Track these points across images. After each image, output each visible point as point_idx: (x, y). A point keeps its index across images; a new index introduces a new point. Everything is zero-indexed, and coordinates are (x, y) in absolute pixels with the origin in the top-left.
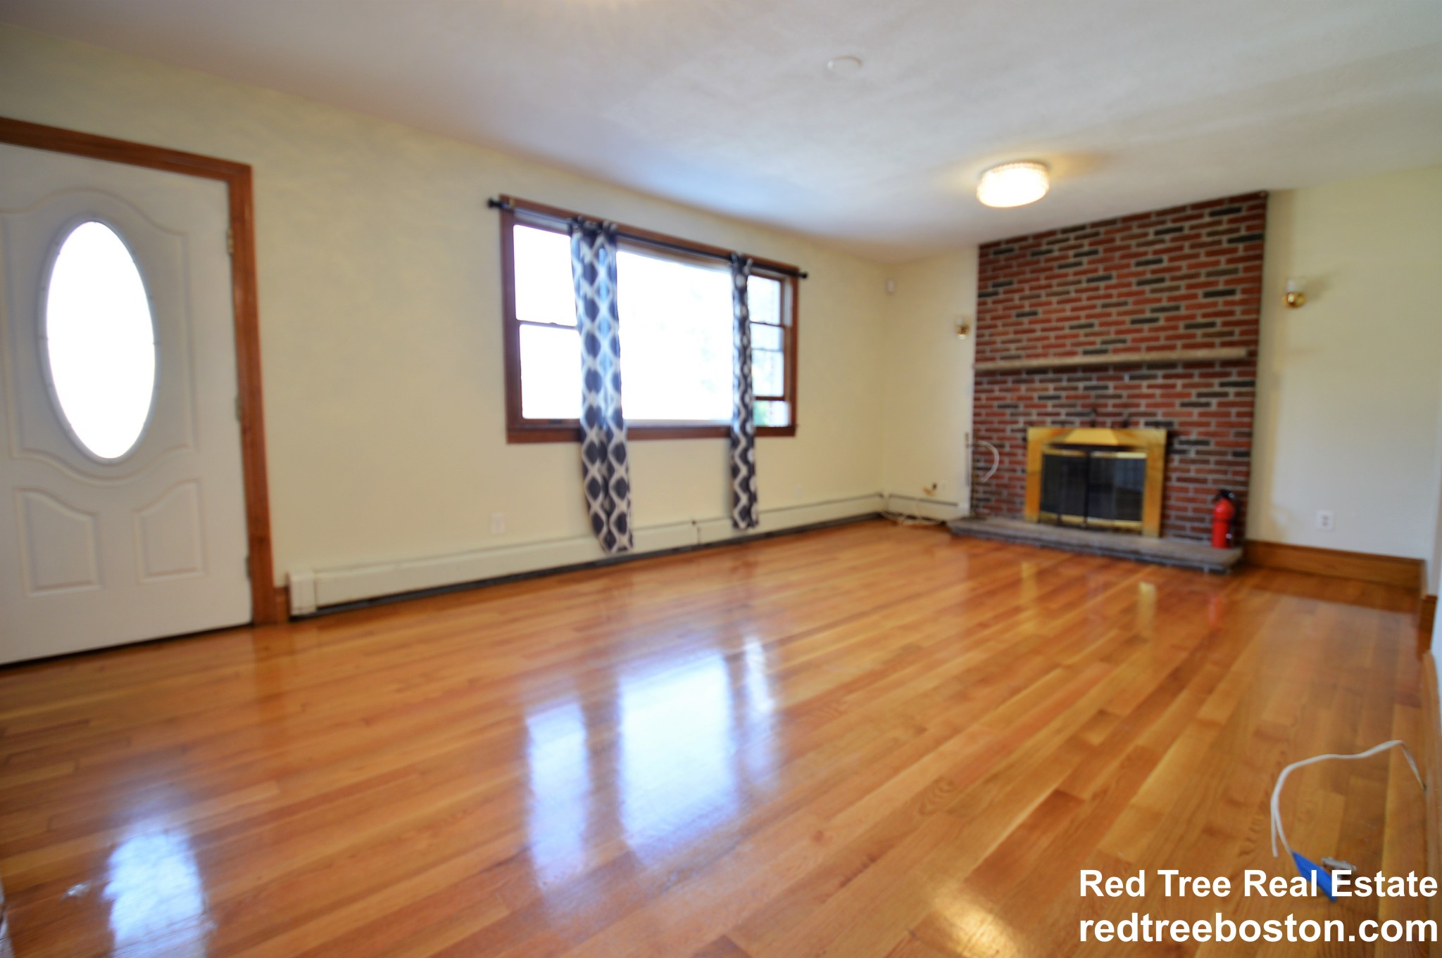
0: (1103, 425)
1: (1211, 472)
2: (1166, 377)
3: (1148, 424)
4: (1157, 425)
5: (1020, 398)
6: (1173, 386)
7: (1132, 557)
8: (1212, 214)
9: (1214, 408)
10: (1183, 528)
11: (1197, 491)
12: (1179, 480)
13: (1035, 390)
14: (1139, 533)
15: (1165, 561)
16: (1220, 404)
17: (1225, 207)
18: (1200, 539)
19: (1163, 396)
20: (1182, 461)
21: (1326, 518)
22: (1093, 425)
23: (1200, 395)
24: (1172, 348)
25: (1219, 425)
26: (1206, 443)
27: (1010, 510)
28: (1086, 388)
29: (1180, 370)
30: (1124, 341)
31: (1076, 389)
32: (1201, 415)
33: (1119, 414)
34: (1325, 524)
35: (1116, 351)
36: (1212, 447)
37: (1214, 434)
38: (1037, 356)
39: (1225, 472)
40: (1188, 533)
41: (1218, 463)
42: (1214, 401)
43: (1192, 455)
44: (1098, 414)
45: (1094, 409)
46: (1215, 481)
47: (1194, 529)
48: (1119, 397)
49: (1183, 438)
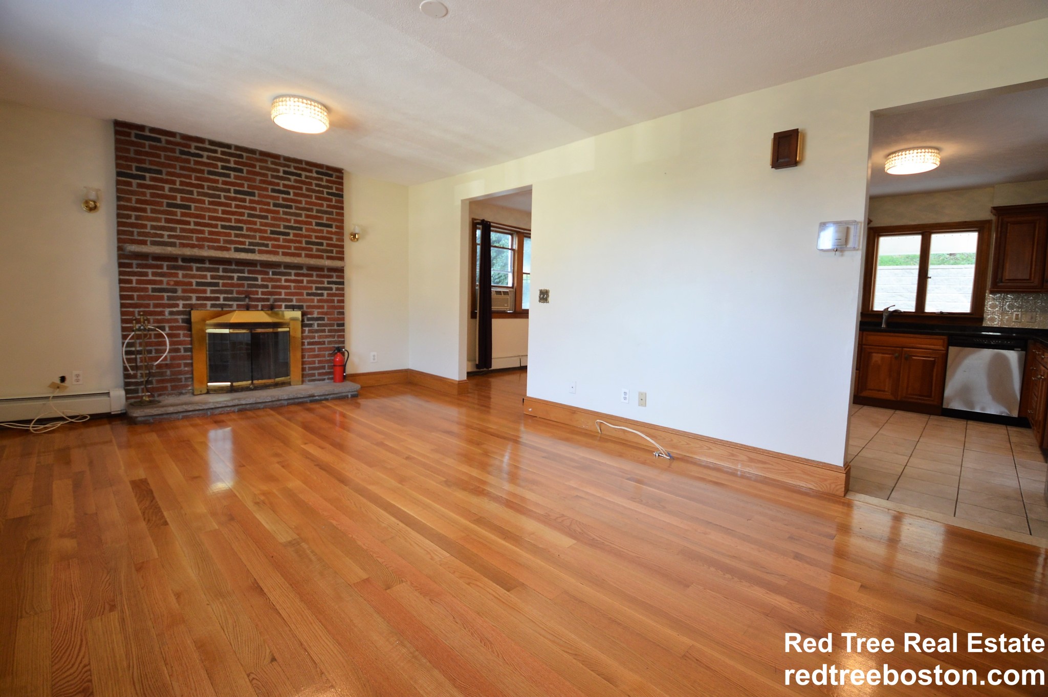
0: (255, 308)
1: (327, 337)
2: (296, 275)
3: (287, 307)
4: (293, 308)
5: (177, 283)
6: (302, 282)
7: (308, 400)
8: (317, 173)
9: (325, 297)
10: (313, 375)
11: (320, 349)
12: (309, 344)
13: (193, 277)
14: (289, 384)
15: (327, 397)
16: (329, 295)
17: (324, 171)
18: (324, 380)
19: (295, 288)
20: (310, 331)
21: (374, 356)
22: (248, 308)
23: (317, 288)
24: (299, 255)
25: (329, 307)
26: (323, 319)
27: (174, 388)
28: (239, 278)
29: (305, 271)
30: (267, 246)
31: (232, 278)
32: (319, 301)
33: (268, 300)
34: (374, 359)
35: (261, 252)
36: (326, 322)
37: (326, 313)
38: (193, 246)
39: (333, 337)
40: (317, 377)
41: (330, 331)
42: (325, 292)
43: (316, 327)
44: (251, 300)
45: (248, 295)
46: (330, 342)
47: (320, 374)
48: (267, 287)
49: (309, 316)
